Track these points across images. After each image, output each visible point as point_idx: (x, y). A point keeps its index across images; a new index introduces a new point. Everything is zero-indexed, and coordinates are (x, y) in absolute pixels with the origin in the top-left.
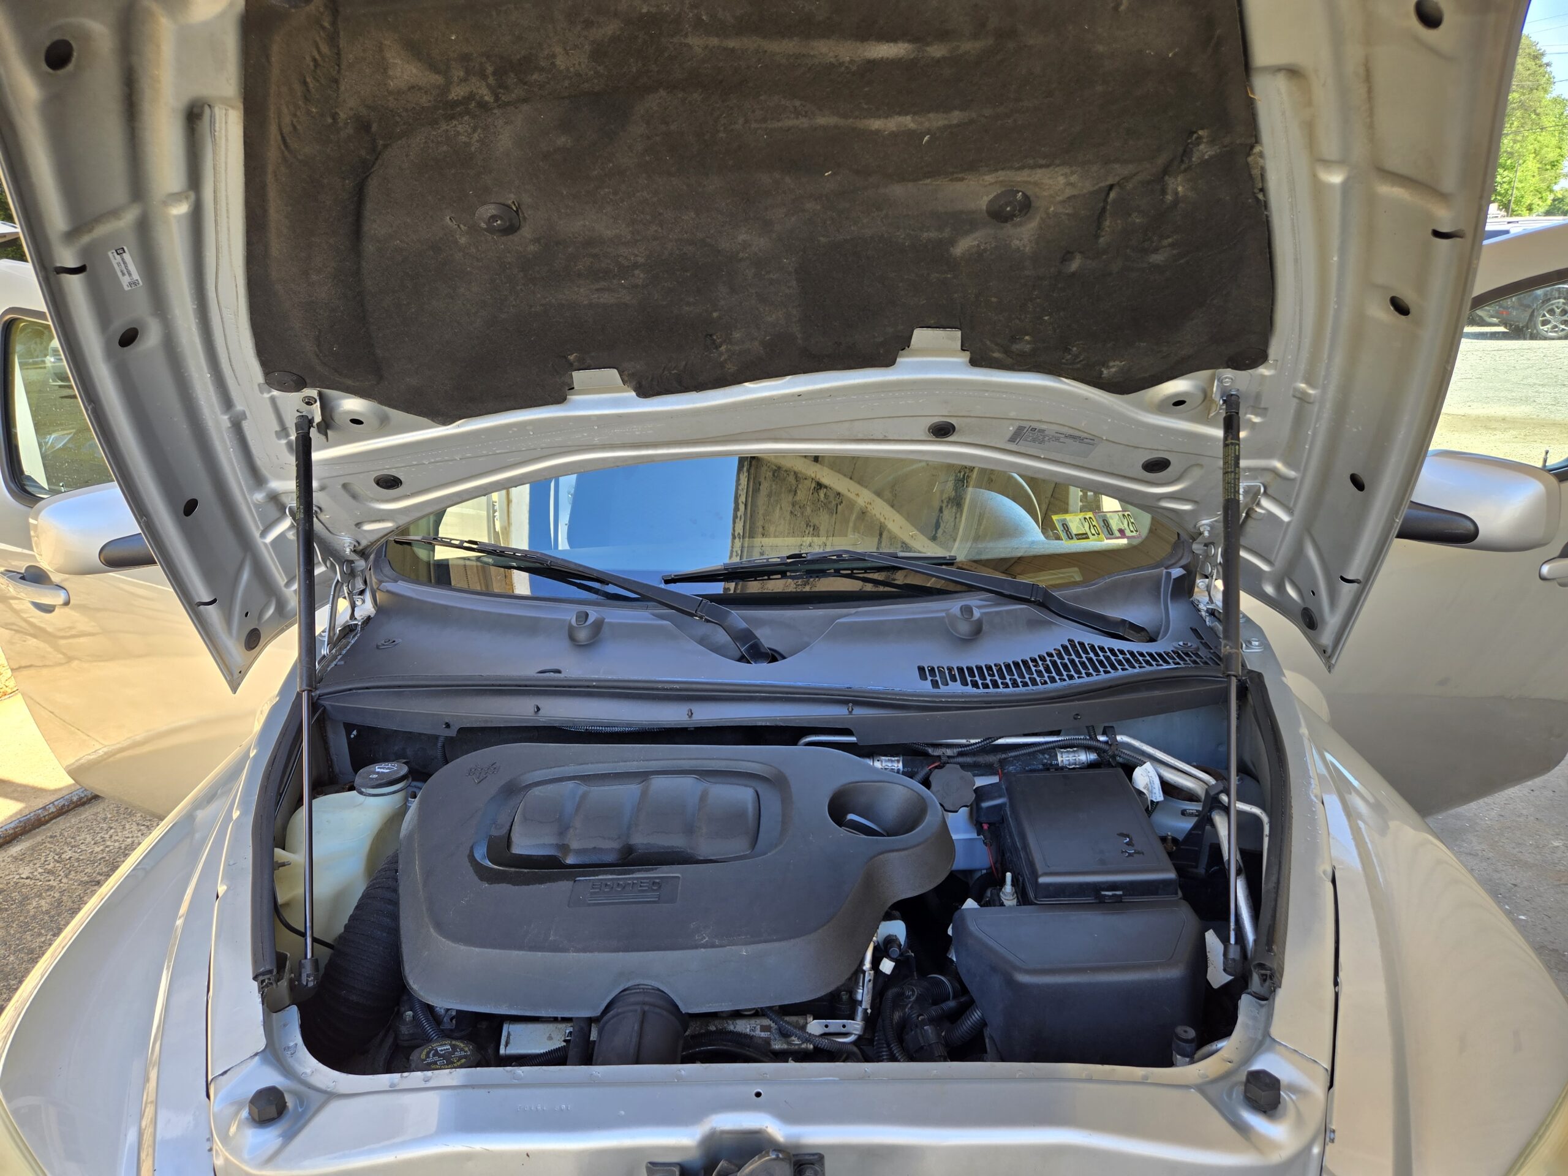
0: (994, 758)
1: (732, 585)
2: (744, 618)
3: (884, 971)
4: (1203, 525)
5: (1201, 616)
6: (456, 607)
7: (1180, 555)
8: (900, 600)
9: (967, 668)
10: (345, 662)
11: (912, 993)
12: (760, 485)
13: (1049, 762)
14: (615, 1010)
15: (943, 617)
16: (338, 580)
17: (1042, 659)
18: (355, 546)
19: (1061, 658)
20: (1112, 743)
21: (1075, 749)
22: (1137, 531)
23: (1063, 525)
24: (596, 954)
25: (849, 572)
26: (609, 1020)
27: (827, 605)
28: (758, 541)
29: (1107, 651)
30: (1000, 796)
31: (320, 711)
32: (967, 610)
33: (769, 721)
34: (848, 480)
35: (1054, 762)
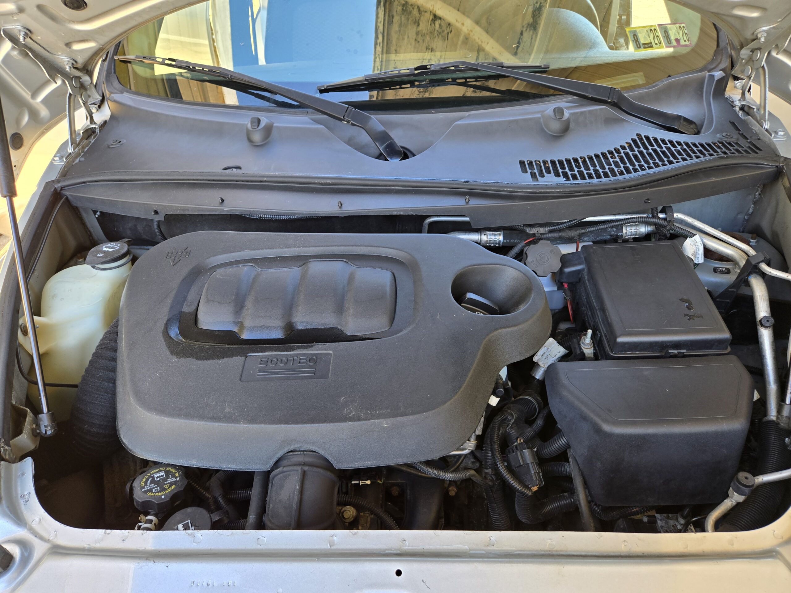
0: (575, 233)
1: (375, 93)
2: (381, 122)
3: (491, 404)
4: (762, 31)
5: (735, 111)
6: (163, 114)
7: (719, 61)
8: (504, 104)
9: (559, 161)
10: (85, 159)
11: (512, 416)
12: (393, 18)
13: (616, 234)
14: (281, 468)
15: (539, 118)
16: (70, 93)
17: (618, 151)
18: (73, 64)
19: (632, 150)
20: (670, 221)
21: (637, 223)
22: (688, 40)
23: (634, 35)
24: (262, 425)
25: (464, 80)
26: (277, 475)
27: (446, 109)
28: (393, 57)
29: (668, 143)
30: (580, 264)
31: (63, 200)
32: (559, 112)
33: (402, 211)
34: (456, 11)
35: (620, 234)
